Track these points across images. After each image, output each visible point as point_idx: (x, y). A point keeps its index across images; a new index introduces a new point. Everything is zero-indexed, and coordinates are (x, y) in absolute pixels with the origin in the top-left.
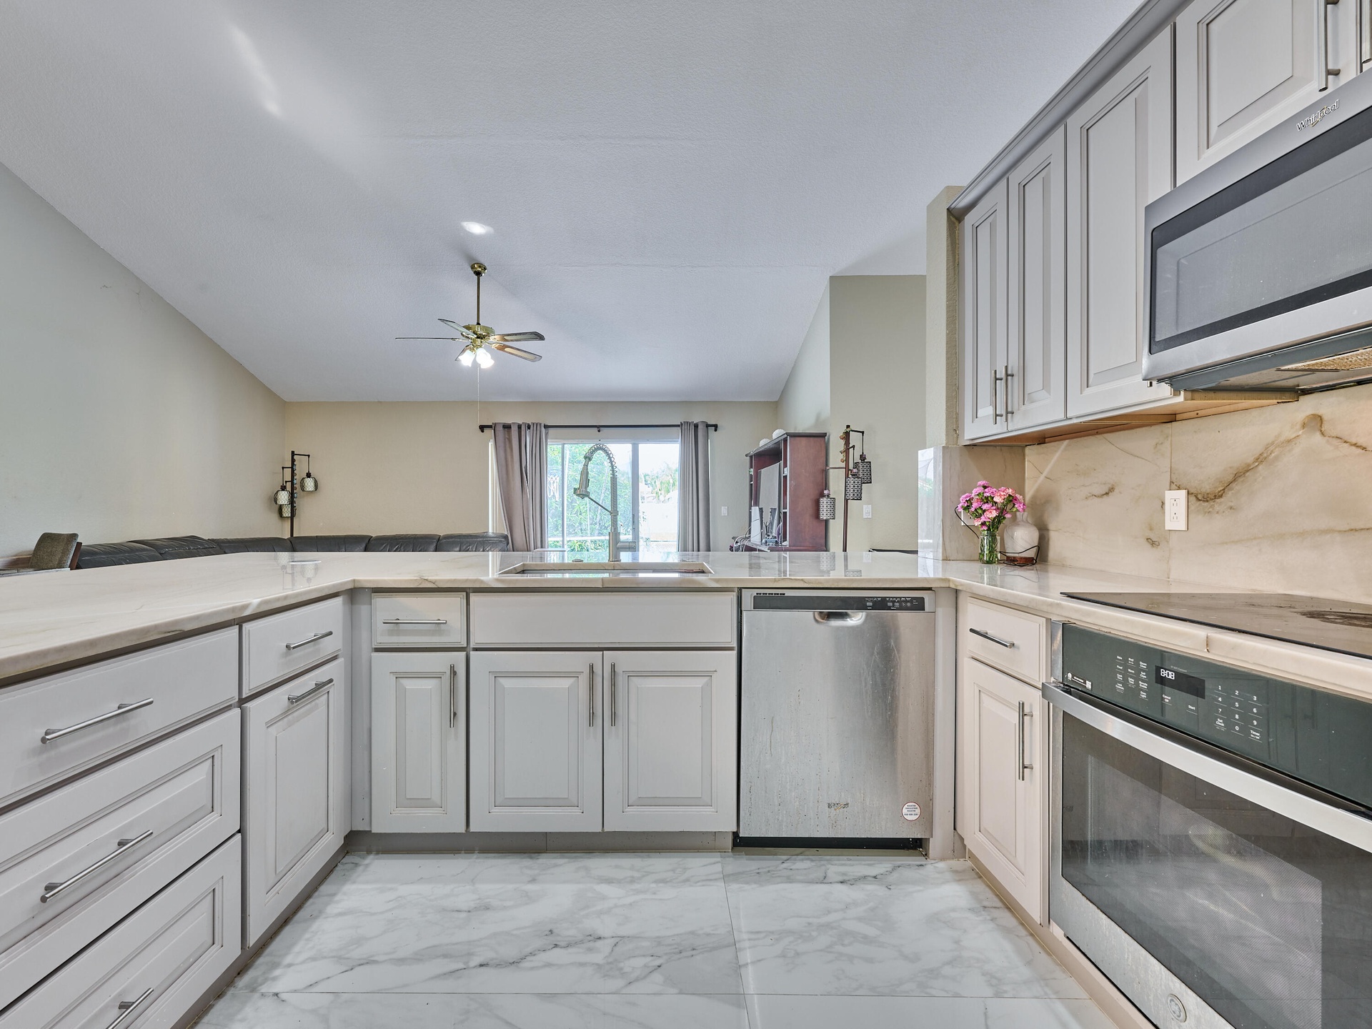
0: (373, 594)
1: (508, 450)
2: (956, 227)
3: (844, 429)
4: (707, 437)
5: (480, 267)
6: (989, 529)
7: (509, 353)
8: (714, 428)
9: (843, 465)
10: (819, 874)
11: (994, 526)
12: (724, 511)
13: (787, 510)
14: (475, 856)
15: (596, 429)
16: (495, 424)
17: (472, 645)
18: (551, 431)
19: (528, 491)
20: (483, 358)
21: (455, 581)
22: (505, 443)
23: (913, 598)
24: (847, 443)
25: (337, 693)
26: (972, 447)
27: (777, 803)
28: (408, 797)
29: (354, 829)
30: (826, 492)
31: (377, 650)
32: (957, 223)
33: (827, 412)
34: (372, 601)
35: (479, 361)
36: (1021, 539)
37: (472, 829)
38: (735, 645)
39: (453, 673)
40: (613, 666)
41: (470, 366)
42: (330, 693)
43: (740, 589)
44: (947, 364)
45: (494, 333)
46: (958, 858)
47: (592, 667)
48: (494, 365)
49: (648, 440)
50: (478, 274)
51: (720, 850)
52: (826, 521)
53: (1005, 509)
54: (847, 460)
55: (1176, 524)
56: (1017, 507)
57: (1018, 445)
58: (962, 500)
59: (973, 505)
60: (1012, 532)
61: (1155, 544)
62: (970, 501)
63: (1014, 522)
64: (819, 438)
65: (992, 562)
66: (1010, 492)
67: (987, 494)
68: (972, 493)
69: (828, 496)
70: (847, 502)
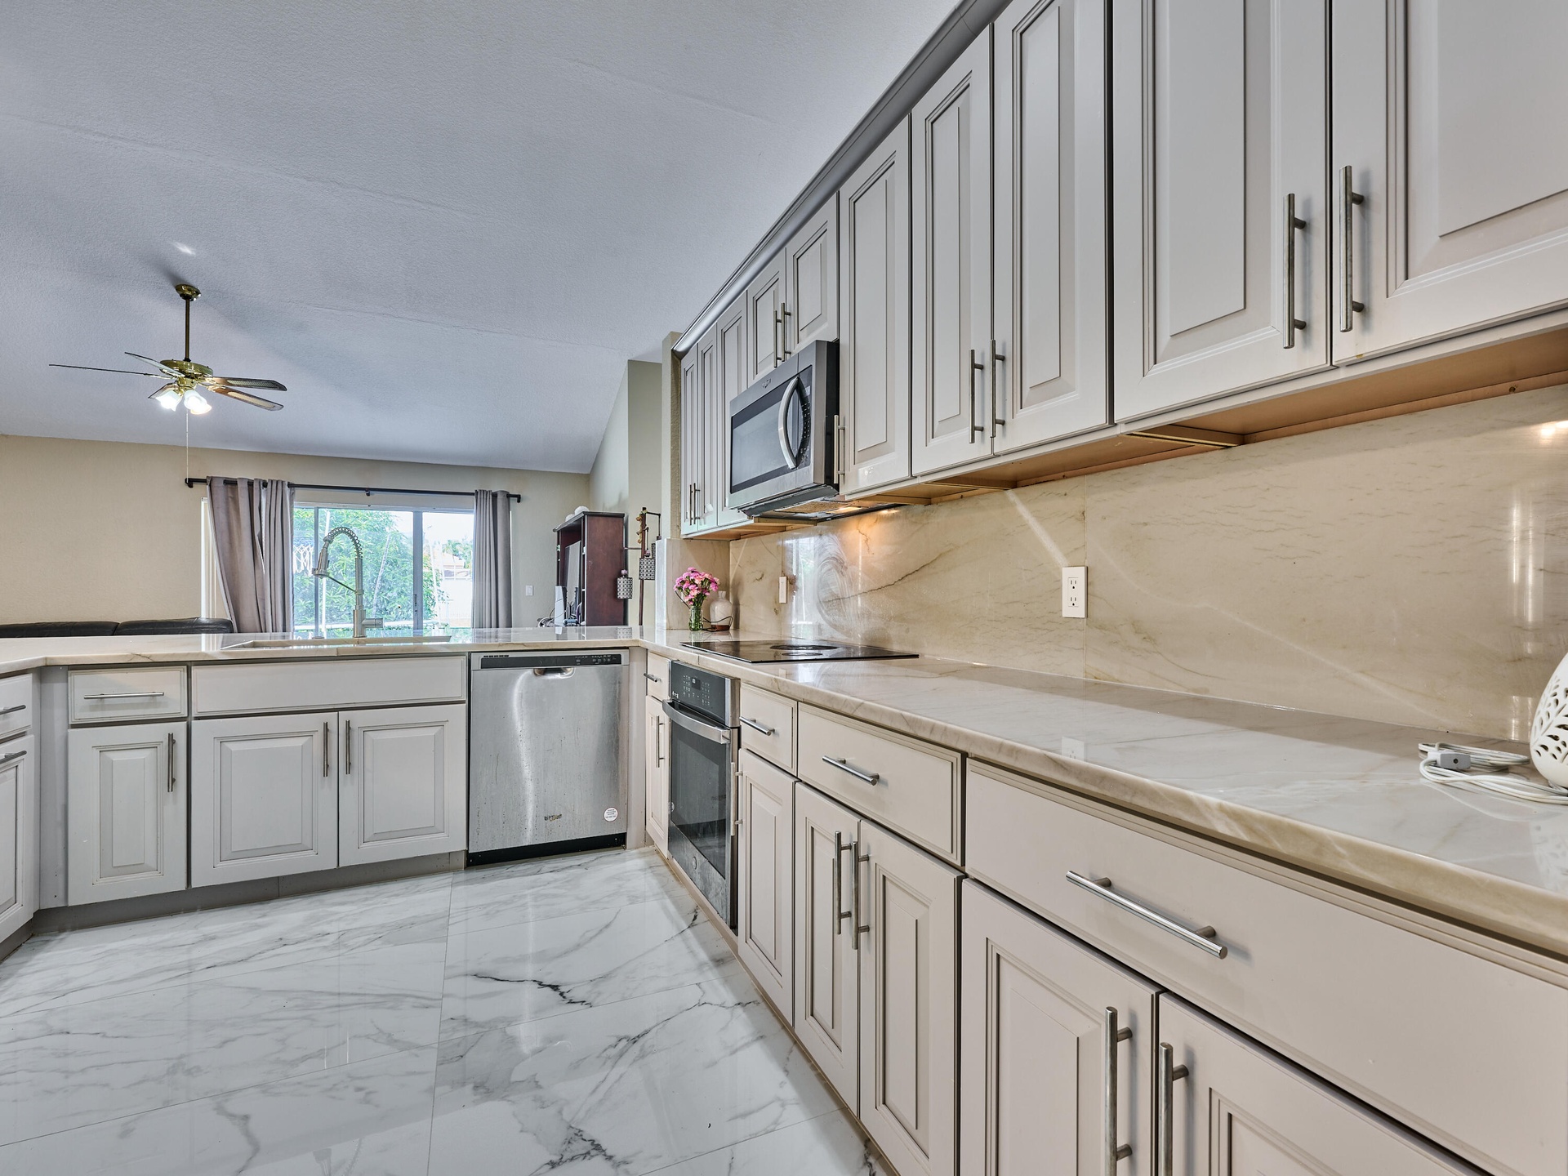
0: (69, 672)
1: (233, 512)
2: (678, 365)
3: (640, 511)
4: (508, 509)
5: (189, 290)
6: (694, 605)
7: (235, 398)
8: (516, 499)
9: (640, 546)
10: (536, 870)
11: (698, 601)
12: (529, 590)
13: (585, 590)
14: (197, 913)
15: (364, 493)
16: (212, 478)
17: (194, 714)
18: (298, 491)
19: (265, 570)
20: (197, 403)
21: (173, 655)
22: (227, 503)
23: (612, 655)
24: (644, 525)
25: (27, 766)
26: (688, 540)
27: (501, 822)
28: (114, 865)
29: (42, 908)
30: (623, 572)
31: (74, 726)
33: (626, 494)
34: (69, 678)
35: (187, 404)
36: (720, 612)
37: (194, 885)
38: (465, 698)
39: (172, 740)
40: (348, 723)
41: (174, 410)
42: (19, 767)
43: (470, 653)
44: (672, 473)
45: (211, 373)
46: (648, 846)
47: (326, 725)
48: (211, 413)
49: (434, 509)
50: (188, 298)
51: (455, 870)
52: (625, 601)
53: (706, 588)
54: (643, 542)
55: (782, 600)
56: (712, 587)
57: (723, 540)
58: (677, 581)
59: (685, 586)
60: (712, 606)
61: (776, 613)
62: (683, 582)
63: (715, 599)
64: (618, 519)
65: (698, 630)
66: (707, 576)
67: (692, 578)
68: (684, 577)
69: (626, 576)
70: (642, 581)
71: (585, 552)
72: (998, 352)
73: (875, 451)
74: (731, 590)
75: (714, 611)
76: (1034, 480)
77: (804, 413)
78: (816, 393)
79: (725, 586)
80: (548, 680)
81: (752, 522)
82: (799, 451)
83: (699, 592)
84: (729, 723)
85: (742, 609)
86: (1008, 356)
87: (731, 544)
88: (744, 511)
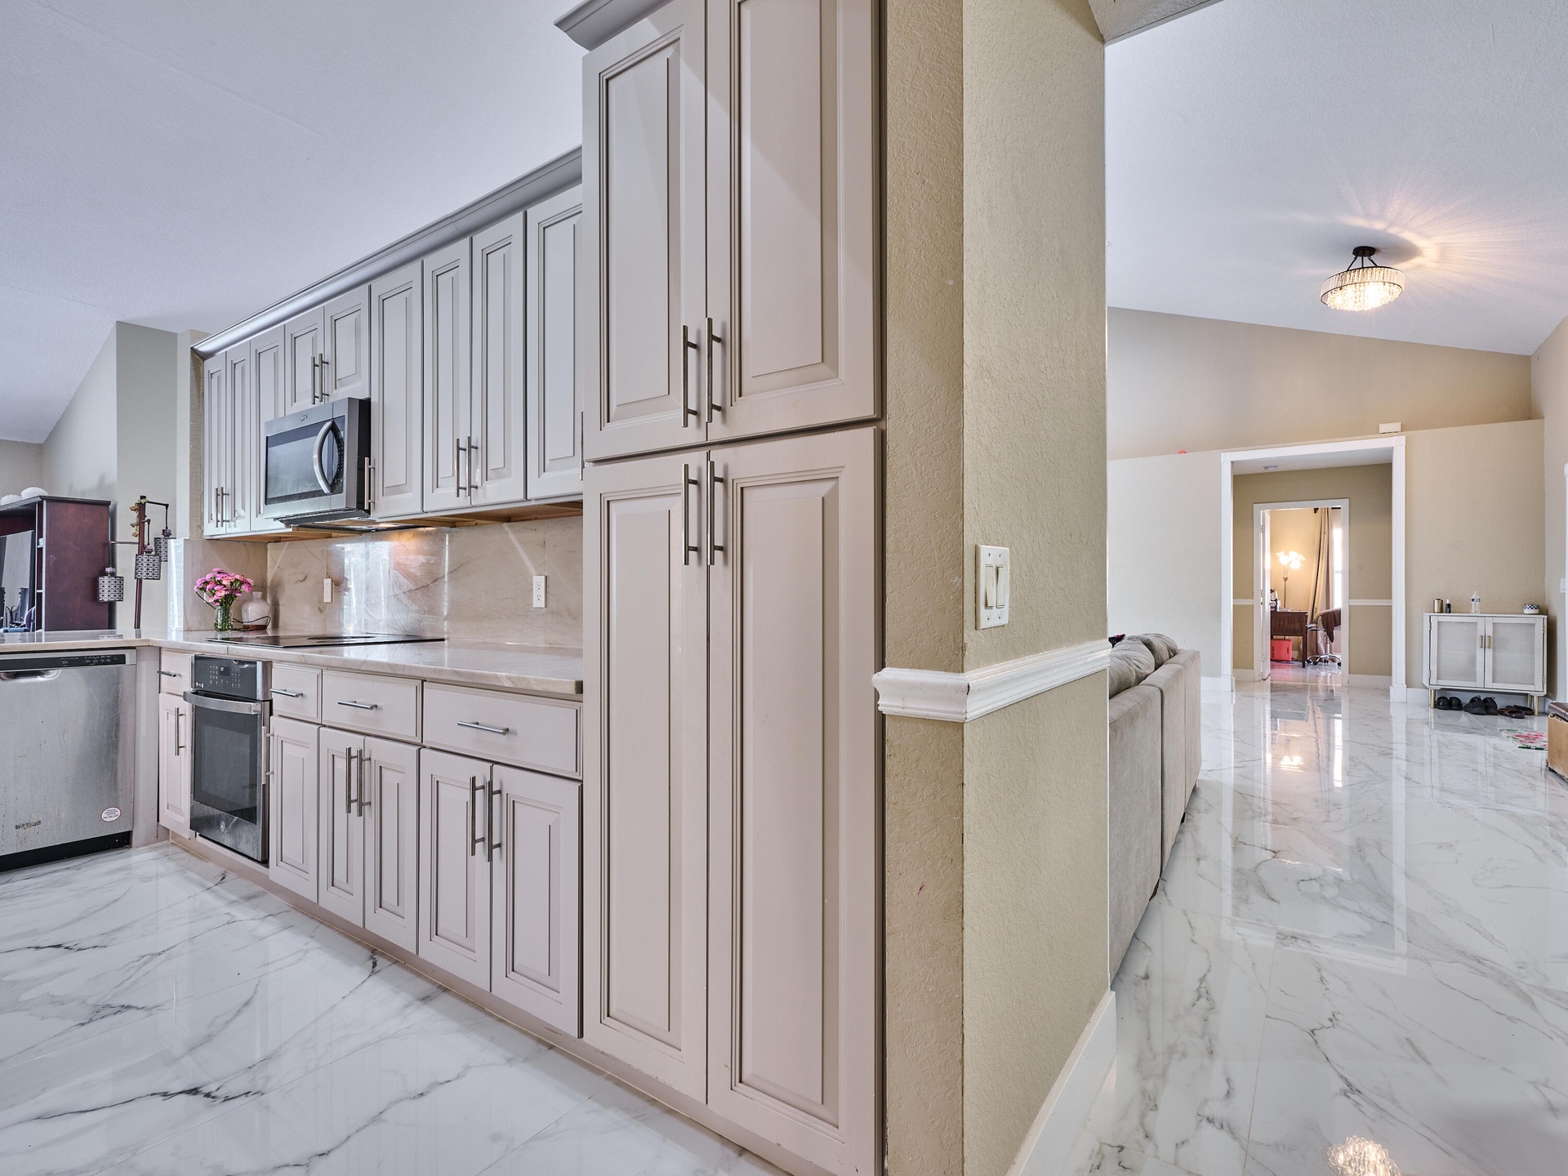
2: (200, 364)
3: (137, 499)
6: (221, 606)
9: (136, 540)
11: (226, 602)
13: (43, 591)
23: (111, 656)
24: (142, 516)
26: (213, 541)
30: (108, 570)
32: (201, 361)
33: (113, 476)
36: (254, 612)
46: (164, 838)
53: (236, 589)
54: (141, 535)
55: (327, 598)
56: (244, 588)
57: (259, 543)
58: (199, 582)
59: (208, 587)
60: (245, 607)
61: (321, 611)
62: (206, 583)
63: (250, 599)
64: (102, 509)
65: (226, 630)
66: (238, 577)
67: (219, 579)
68: (208, 577)
69: (113, 574)
70: (140, 582)
71: (42, 543)
72: (473, 444)
73: (398, 489)
74: (269, 591)
75: (247, 611)
76: (519, 519)
77: (339, 447)
78: (349, 434)
79: (262, 587)
80: (21, 684)
81: (290, 530)
82: (334, 481)
83: (227, 593)
84: (260, 696)
85: (281, 608)
86: (479, 446)
87: (269, 545)
88: (281, 521)
